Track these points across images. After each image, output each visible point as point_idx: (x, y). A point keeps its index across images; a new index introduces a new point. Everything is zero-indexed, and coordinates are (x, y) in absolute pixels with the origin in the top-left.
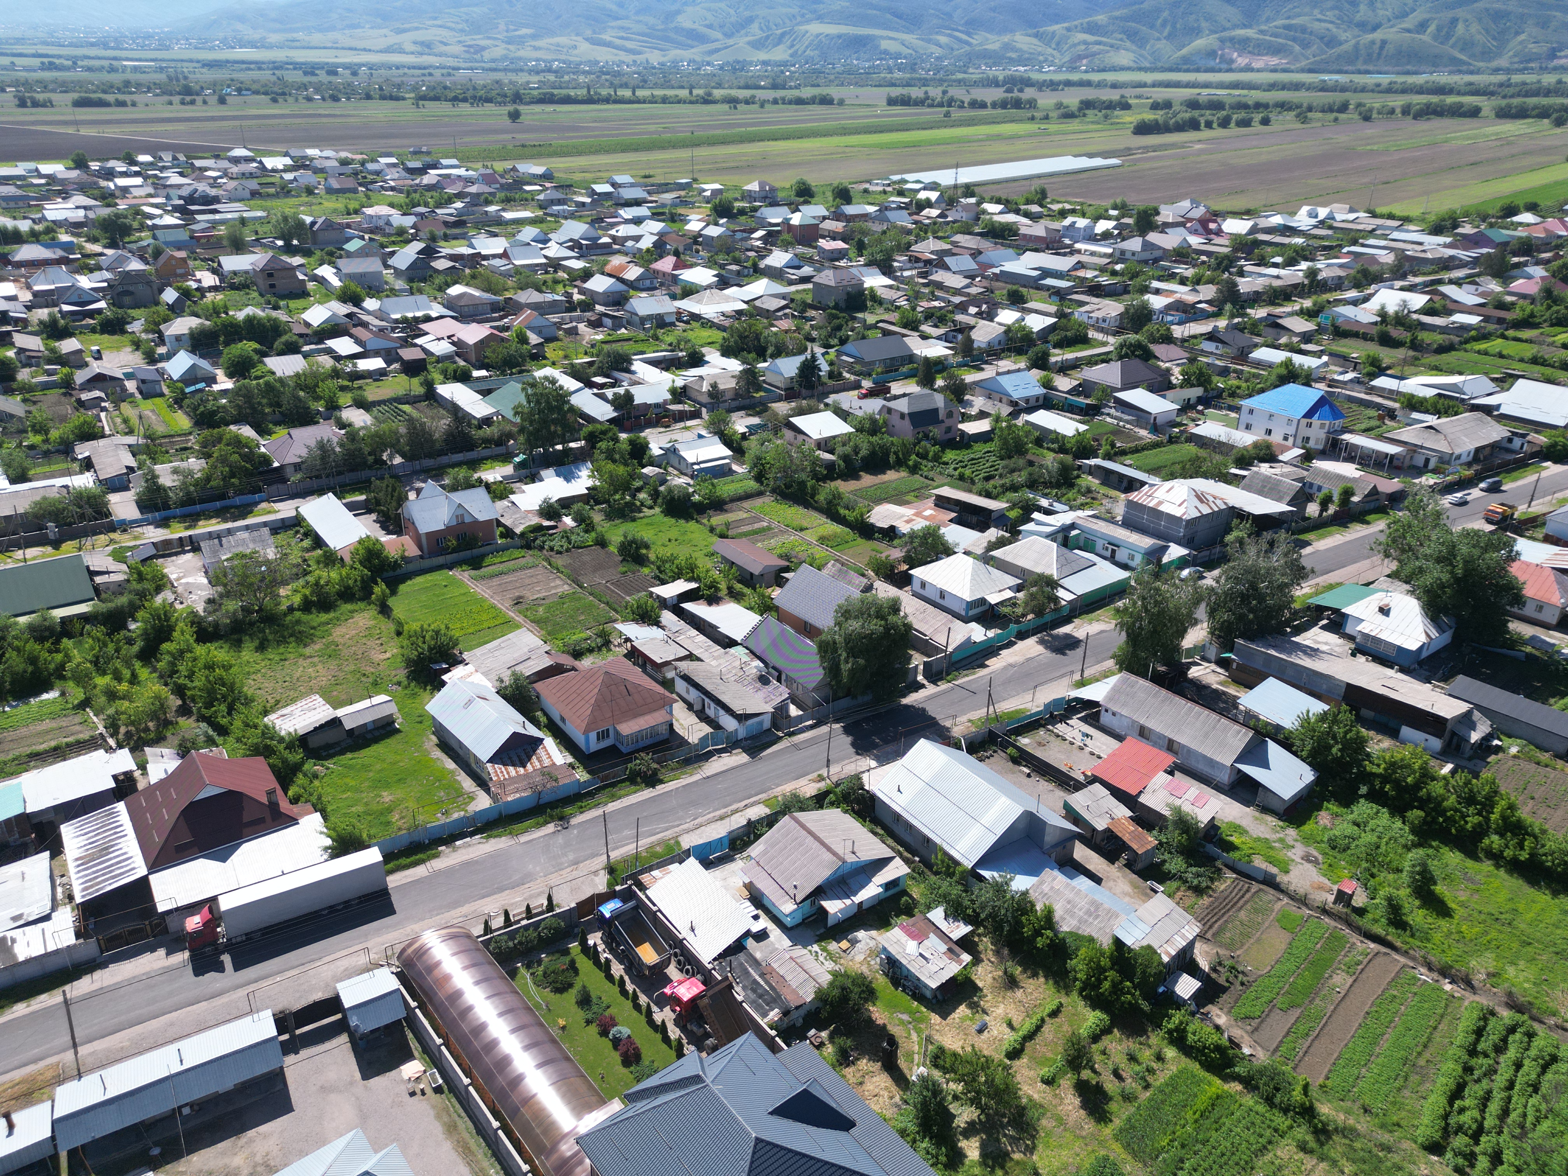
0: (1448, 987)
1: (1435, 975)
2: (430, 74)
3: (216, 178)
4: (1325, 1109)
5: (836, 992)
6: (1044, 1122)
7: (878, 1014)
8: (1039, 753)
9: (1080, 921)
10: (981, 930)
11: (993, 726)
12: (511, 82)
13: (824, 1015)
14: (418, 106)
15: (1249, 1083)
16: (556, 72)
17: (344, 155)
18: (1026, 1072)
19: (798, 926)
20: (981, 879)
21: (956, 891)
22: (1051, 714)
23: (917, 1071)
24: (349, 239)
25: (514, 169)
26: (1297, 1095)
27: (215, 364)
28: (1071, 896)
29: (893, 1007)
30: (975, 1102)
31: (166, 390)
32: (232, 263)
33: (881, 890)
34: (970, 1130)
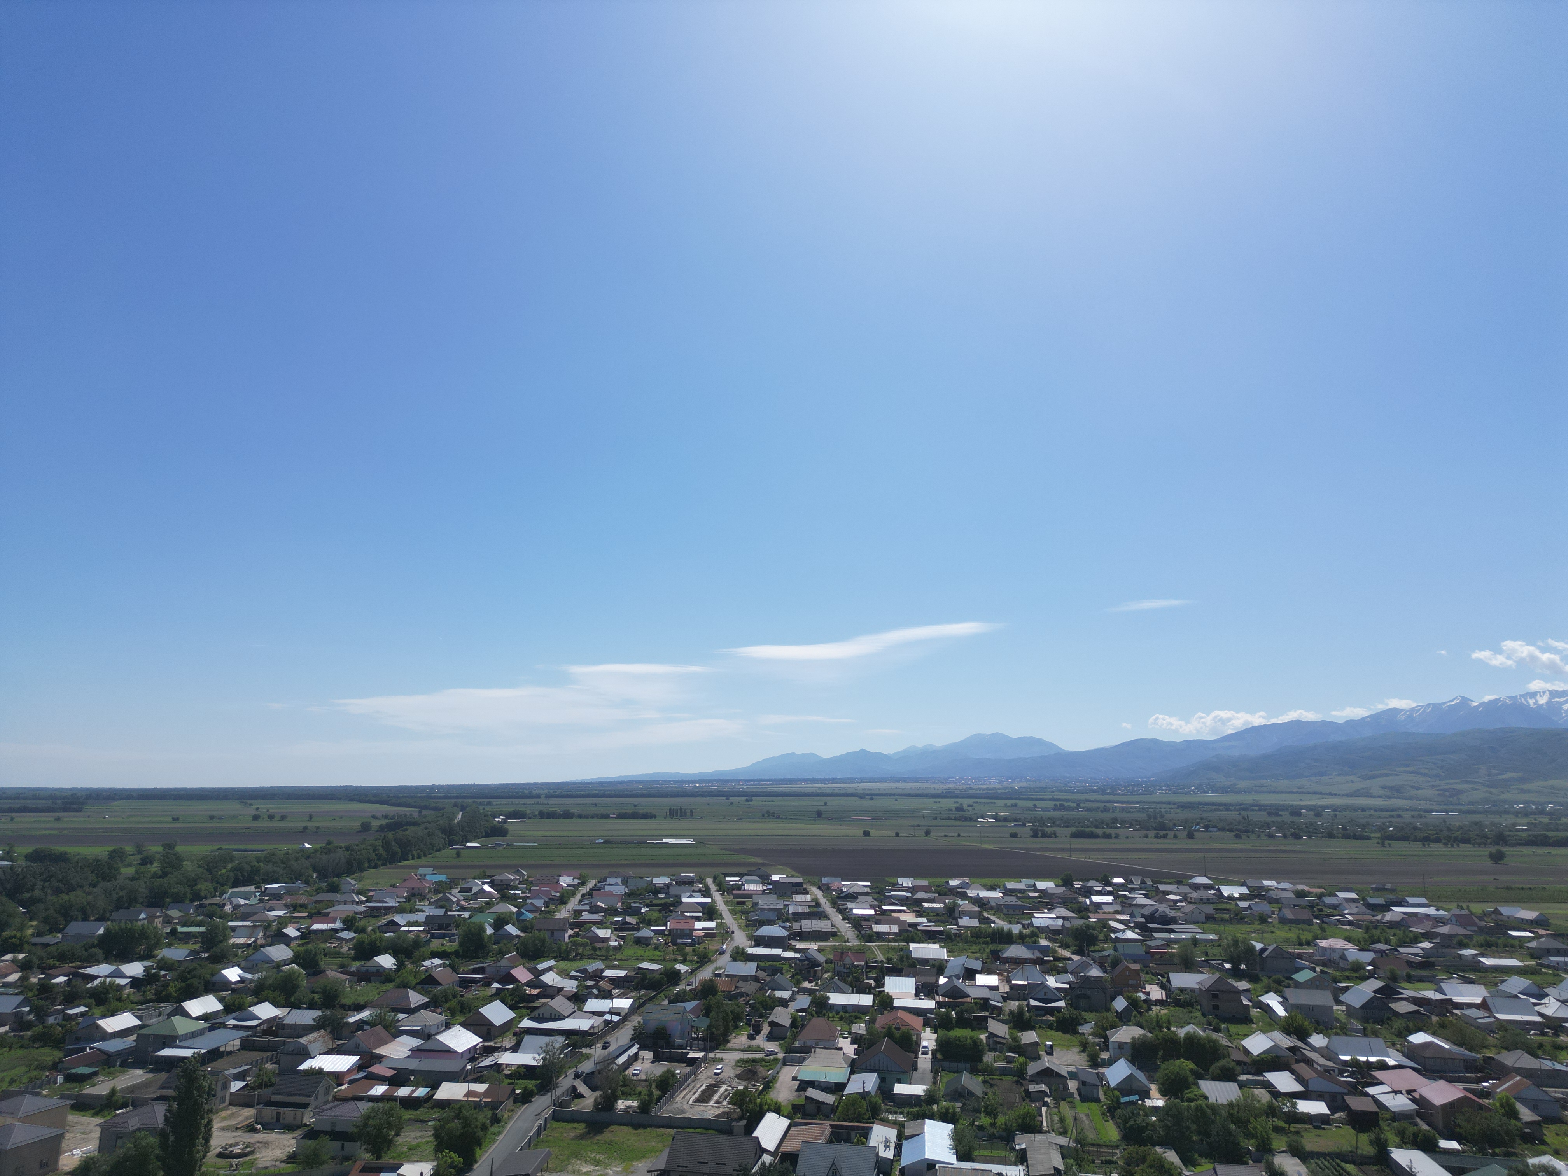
2: (1399, 816)
3: (1176, 901)
12: (1493, 824)
14: (1383, 846)
16: (1551, 814)
17: (1300, 887)
24: (1298, 970)
25: (1496, 912)
27: (1151, 1078)
31: (1102, 1097)
32: (1181, 980)
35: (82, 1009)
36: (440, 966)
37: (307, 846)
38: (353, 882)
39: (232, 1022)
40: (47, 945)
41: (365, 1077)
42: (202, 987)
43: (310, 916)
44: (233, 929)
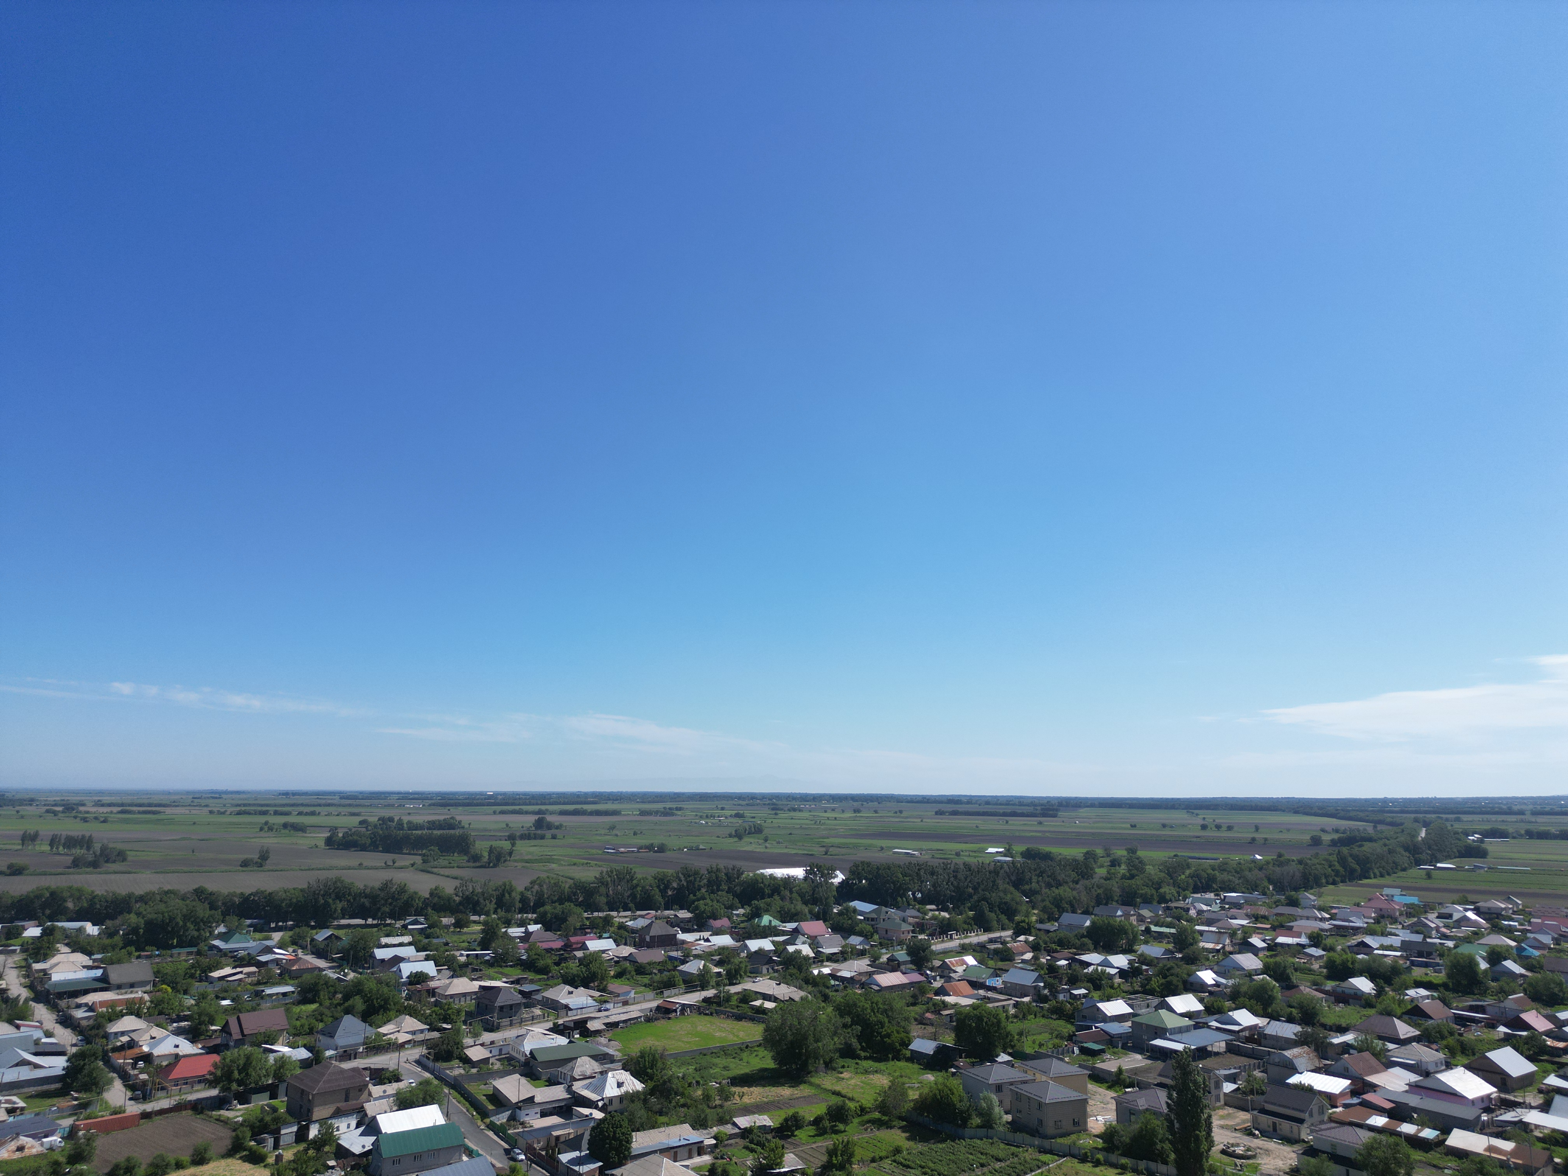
35: (1083, 991)
36: (1427, 997)
37: (1258, 857)
38: (1312, 897)
39: (1214, 1024)
40: (1048, 931)
41: (1360, 1104)
42: (1181, 986)
43: (1274, 928)
44: (1201, 933)
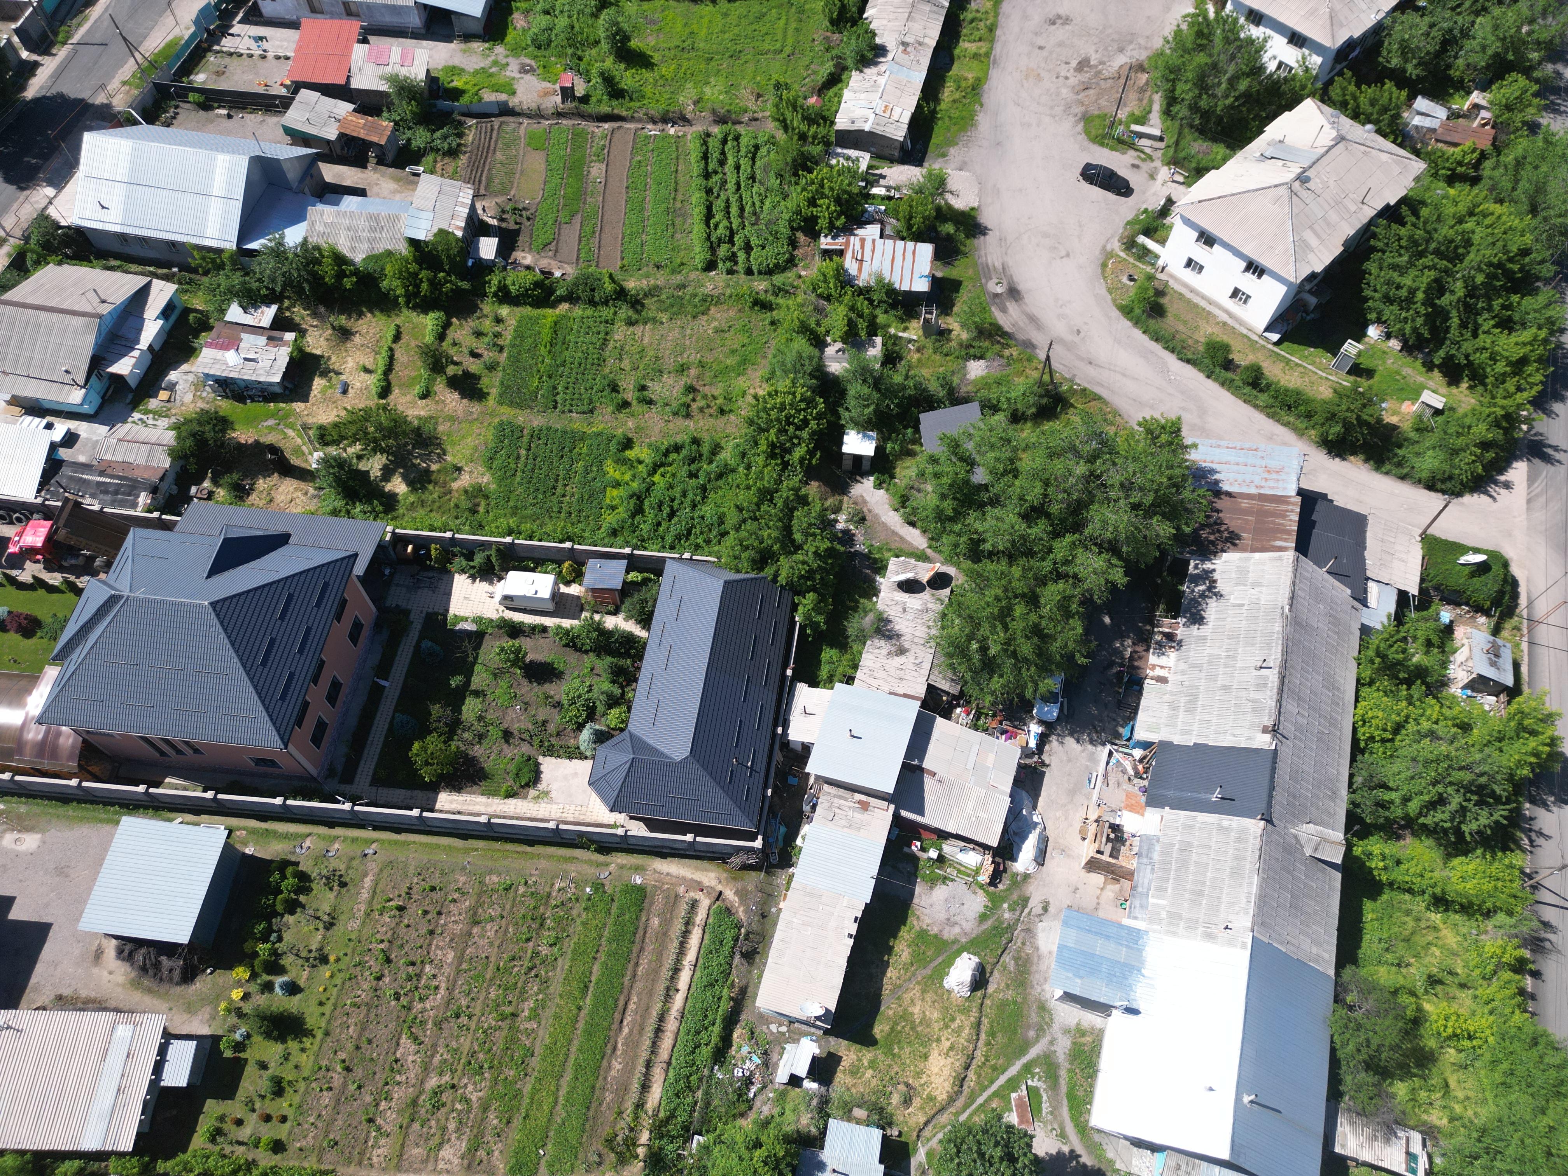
0: (672, 131)
1: (660, 126)
4: (631, 284)
5: (189, 442)
6: (440, 428)
7: (243, 435)
8: (224, 85)
9: (370, 241)
10: (286, 303)
11: (155, 77)
13: (192, 468)
15: (571, 298)
18: (403, 400)
19: (101, 407)
20: (252, 253)
21: (237, 279)
22: (208, 31)
23: (314, 459)
26: (609, 287)
28: (347, 222)
29: (252, 421)
30: (377, 449)
33: (160, 322)
34: (387, 473)
